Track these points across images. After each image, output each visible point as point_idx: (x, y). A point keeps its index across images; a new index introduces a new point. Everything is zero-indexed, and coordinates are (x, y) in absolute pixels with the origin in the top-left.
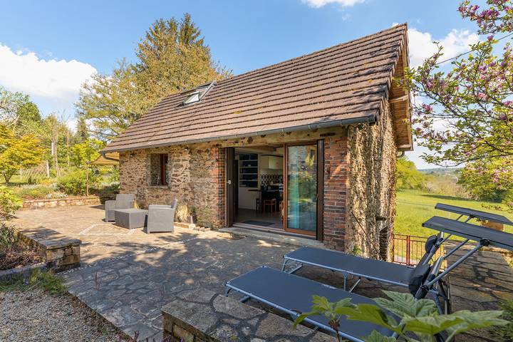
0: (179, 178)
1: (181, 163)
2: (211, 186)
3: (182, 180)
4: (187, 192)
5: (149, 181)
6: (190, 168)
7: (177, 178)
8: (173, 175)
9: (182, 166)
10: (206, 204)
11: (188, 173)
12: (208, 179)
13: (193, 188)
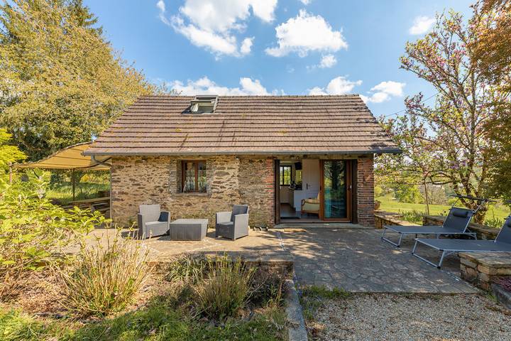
0: (224, 185)
1: (226, 171)
2: (264, 192)
3: (228, 187)
4: (234, 198)
5: (173, 189)
6: (238, 176)
7: (221, 185)
8: (214, 182)
9: (227, 174)
10: (259, 207)
11: (237, 181)
12: (261, 186)
13: (241, 194)
